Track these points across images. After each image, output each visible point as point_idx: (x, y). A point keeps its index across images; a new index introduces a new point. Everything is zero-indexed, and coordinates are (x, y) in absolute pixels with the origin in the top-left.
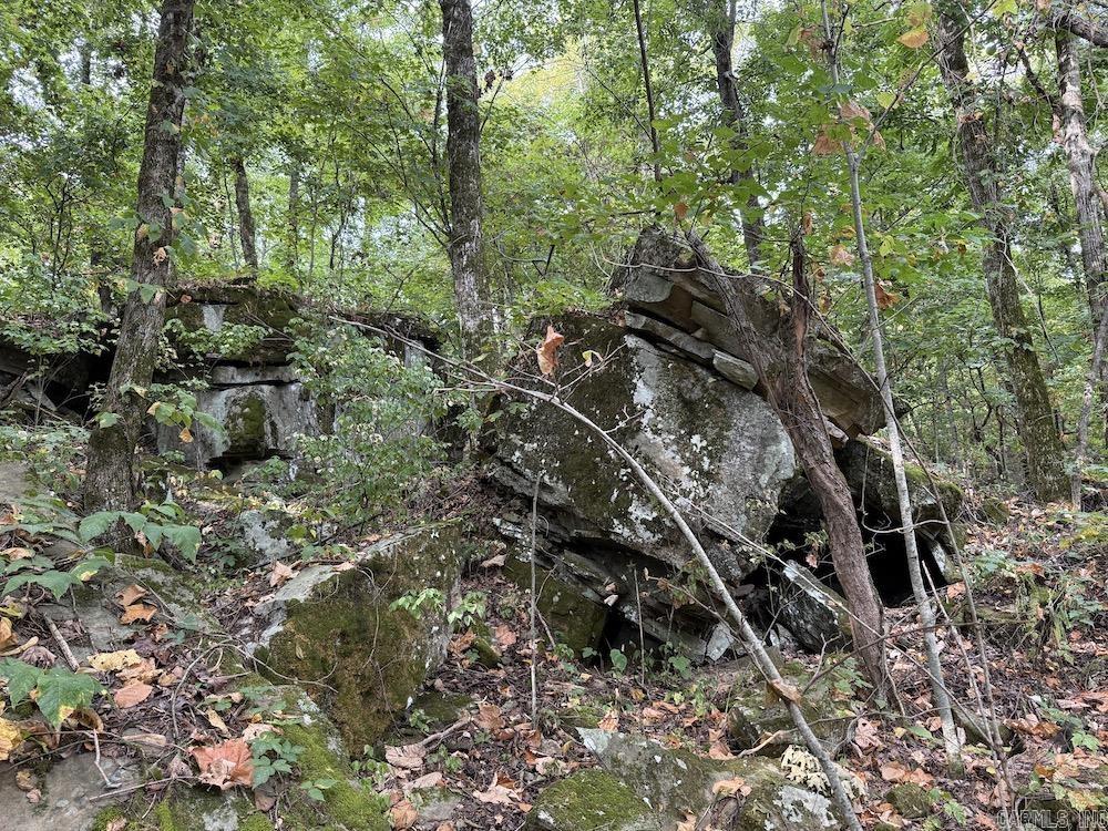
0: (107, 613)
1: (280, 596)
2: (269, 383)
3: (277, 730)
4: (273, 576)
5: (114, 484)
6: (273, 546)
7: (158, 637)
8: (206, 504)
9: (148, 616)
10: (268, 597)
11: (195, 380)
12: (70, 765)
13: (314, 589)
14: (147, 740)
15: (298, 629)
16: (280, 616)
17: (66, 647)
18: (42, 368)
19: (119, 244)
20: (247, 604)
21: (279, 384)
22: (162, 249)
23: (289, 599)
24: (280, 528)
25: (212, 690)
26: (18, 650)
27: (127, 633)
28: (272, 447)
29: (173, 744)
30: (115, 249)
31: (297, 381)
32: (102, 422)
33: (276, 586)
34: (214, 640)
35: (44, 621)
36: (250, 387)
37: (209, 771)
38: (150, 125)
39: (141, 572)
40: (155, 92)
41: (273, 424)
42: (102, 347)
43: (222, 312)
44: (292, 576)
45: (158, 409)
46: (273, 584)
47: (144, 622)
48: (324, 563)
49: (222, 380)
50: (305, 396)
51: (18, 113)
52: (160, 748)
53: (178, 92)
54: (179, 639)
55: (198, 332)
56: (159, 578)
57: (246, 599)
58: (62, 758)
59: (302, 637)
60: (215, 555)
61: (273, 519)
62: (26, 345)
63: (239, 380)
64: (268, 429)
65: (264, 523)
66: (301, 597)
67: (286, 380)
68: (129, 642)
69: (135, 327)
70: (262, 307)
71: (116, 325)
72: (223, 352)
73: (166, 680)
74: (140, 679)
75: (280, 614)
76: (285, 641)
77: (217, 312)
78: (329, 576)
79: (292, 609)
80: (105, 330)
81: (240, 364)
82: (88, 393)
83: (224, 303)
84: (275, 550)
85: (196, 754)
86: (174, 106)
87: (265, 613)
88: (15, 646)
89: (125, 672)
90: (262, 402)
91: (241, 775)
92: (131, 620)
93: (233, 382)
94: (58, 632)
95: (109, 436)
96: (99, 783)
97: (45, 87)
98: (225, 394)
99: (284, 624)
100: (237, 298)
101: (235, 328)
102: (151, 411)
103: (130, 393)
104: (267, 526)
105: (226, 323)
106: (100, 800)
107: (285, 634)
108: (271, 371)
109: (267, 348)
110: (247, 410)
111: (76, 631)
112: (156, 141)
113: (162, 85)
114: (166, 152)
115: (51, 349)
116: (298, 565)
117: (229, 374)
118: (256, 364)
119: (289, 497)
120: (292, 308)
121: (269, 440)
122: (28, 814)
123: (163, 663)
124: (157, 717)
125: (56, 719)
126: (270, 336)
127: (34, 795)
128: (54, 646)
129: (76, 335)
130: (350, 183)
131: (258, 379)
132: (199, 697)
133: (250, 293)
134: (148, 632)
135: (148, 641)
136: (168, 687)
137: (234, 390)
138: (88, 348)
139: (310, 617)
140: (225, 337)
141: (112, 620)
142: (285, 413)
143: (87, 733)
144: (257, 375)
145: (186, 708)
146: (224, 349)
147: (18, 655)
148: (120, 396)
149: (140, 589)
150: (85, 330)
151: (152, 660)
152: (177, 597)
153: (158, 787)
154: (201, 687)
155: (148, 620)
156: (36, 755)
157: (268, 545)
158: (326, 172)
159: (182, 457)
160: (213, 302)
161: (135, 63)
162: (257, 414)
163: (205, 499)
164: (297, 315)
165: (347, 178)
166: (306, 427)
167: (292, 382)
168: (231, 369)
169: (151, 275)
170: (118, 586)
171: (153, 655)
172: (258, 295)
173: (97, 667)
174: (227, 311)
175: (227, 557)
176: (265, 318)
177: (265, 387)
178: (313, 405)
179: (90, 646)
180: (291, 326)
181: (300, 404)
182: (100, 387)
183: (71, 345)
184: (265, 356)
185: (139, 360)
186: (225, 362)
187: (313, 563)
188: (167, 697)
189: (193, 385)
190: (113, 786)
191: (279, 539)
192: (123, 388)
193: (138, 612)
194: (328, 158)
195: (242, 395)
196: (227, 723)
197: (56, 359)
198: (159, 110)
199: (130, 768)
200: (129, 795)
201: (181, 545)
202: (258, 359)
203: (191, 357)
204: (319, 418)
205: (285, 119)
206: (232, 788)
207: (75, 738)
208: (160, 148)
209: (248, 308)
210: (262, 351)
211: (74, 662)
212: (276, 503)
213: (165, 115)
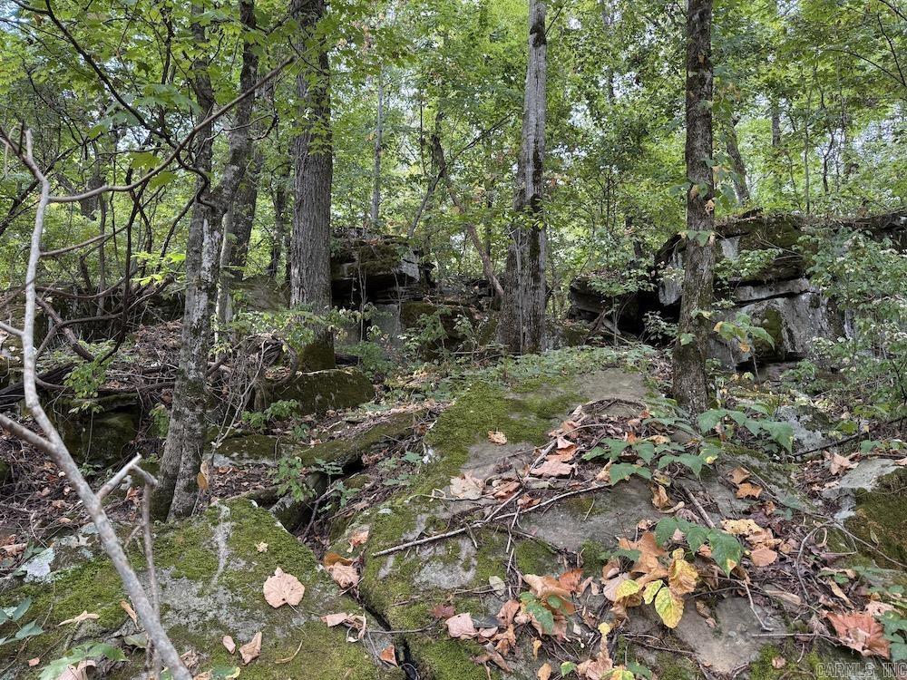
0: (725, 488)
1: (844, 484)
2: (782, 296)
3: (898, 611)
4: (833, 465)
5: (694, 387)
6: (809, 437)
7: (769, 512)
8: (744, 401)
9: (757, 493)
10: (832, 484)
11: (723, 301)
12: (729, 603)
13: (879, 480)
14: (784, 596)
15: (870, 515)
16: (848, 502)
17: (703, 511)
18: (615, 305)
19: (646, 207)
20: (813, 488)
21: (791, 296)
22: (710, 201)
23: (857, 487)
24: (813, 421)
25: (825, 563)
26: (672, 510)
27: (744, 506)
28: (791, 351)
29: (806, 605)
30: (644, 211)
31: (806, 291)
32: (682, 340)
33: (837, 474)
34: (817, 520)
35: (684, 490)
36: (766, 301)
37: (848, 636)
38: (690, 107)
39: (741, 457)
40: (690, 81)
41: (789, 331)
42: (652, 285)
43: (736, 243)
44: (851, 466)
45: (721, 327)
46: (834, 472)
47: (753, 498)
48: (882, 457)
49: (742, 298)
50: (815, 303)
51: (577, 134)
52: (796, 605)
53: (708, 75)
54: (788, 516)
55: (722, 262)
56: (756, 463)
57: (812, 484)
58: (723, 598)
59: (875, 524)
60: (760, 443)
61: (806, 413)
62: (604, 291)
63: (756, 296)
64: (785, 335)
65: (799, 417)
66: (868, 487)
67: (797, 291)
68: (747, 513)
69: (696, 266)
70: (770, 232)
71: (662, 267)
72: (744, 275)
73: (785, 549)
74: (766, 545)
75: (848, 501)
76: (859, 526)
77: (733, 244)
78: (893, 469)
79: (860, 497)
80: (653, 272)
81: (755, 283)
82: (644, 320)
83: (738, 235)
84: (811, 441)
85: (831, 618)
86: (706, 87)
87: (834, 498)
88: (671, 507)
89: (751, 537)
90: (778, 313)
91: (878, 646)
92: (744, 496)
93: (751, 299)
94: (696, 500)
95: (687, 351)
96: (756, 624)
97: (591, 110)
98: (745, 309)
99: (854, 509)
100: (747, 230)
101: (751, 254)
102: (716, 329)
103: (699, 317)
104: (801, 420)
105: (744, 251)
106: (759, 638)
107: (857, 519)
108: (783, 286)
109: (777, 267)
110: (766, 321)
111: (706, 500)
112: (695, 119)
113: (696, 74)
114: (703, 125)
115: (620, 292)
116: (856, 457)
117: (749, 292)
118: (770, 282)
119: (815, 393)
120: (796, 228)
121: (788, 345)
122: (710, 636)
123: (778, 533)
124: (785, 579)
125: (726, 568)
126: (780, 255)
127: (711, 621)
128: (694, 509)
129: (635, 279)
130: (835, 103)
131: (773, 293)
132: (815, 567)
133: (759, 222)
134: (761, 507)
135: (761, 514)
136: (789, 555)
137: (753, 305)
138: (643, 287)
139: (879, 506)
140: (744, 262)
141: (729, 495)
142: (798, 320)
143: (738, 581)
144: (771, 290)
145: (807, 576)
146: (744, 273)
147: (673, 514)
148: (691, 320)
149: (745, 471)
150: (640, 274)
151: (769, 530)
152: (774, 480)
153: (805, 639)
154: (816, 559)
155: (757, 496)
156: (705, 591)
157: (805, 436)
158: (813, 101)
159: (719, 363)
160: (728, 236)
161: (647, 69)
162: (775, 324)
163: (743, 397)
164: (802, 234)
165: (832, 99)
166: (819, 331)
167: (802, 293)
168: (749, 289)
169: (703, 224)
170: (727, 467)
171: (769, 526)
172: (765, 222)
173: (729, 531)
174: (740, 241)
175: (770, 445)
176: (774, 240)
177: (778, 300)
178: (824, 311)
179: (719, 512)
180: (800, 244)
181: (811, 311)
182: (651, 314)
183: (632, 287)
184: (777, 273)
185: (701, 291)
186: (745, 283)
187: (871, 456)
188: (791, 564)
189: (722, 305)
190: (767, 629)
191: (814, 431)
192: (694, 313)
193: (746, 490)
194: (816, 86)
195: (759, 309)
196: (847, 595)
197: (621, 298)
198: (695, 93)
199: (776, 617)
200: (782, 639)
201: (778, 437)
202: (770, 276)
203: (718, 283)
204: (830, 322)
205: (771, 68)
206: (870, 656)
207: (729, 584)
208: (698, 123)
209: (759, 235)
210: (774, 269)
211: (712, 524)
212: (803, 399)
213: (700, 96)
